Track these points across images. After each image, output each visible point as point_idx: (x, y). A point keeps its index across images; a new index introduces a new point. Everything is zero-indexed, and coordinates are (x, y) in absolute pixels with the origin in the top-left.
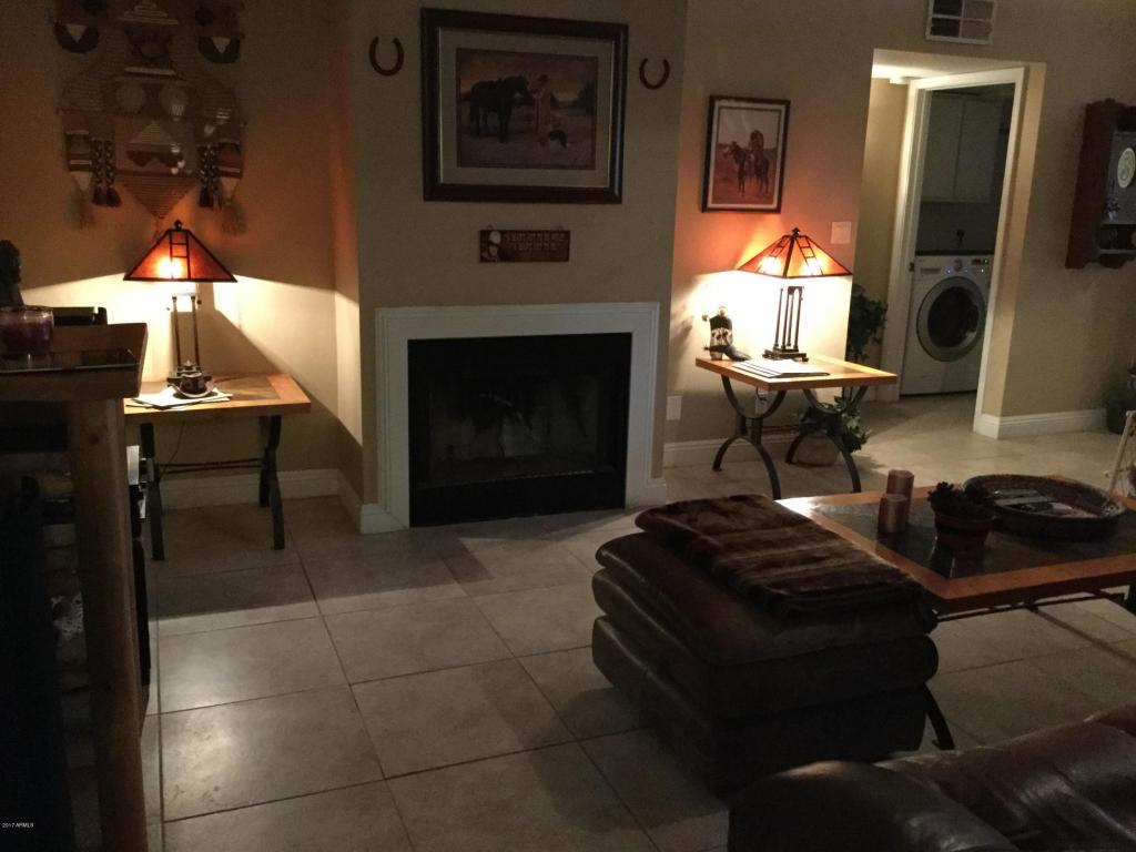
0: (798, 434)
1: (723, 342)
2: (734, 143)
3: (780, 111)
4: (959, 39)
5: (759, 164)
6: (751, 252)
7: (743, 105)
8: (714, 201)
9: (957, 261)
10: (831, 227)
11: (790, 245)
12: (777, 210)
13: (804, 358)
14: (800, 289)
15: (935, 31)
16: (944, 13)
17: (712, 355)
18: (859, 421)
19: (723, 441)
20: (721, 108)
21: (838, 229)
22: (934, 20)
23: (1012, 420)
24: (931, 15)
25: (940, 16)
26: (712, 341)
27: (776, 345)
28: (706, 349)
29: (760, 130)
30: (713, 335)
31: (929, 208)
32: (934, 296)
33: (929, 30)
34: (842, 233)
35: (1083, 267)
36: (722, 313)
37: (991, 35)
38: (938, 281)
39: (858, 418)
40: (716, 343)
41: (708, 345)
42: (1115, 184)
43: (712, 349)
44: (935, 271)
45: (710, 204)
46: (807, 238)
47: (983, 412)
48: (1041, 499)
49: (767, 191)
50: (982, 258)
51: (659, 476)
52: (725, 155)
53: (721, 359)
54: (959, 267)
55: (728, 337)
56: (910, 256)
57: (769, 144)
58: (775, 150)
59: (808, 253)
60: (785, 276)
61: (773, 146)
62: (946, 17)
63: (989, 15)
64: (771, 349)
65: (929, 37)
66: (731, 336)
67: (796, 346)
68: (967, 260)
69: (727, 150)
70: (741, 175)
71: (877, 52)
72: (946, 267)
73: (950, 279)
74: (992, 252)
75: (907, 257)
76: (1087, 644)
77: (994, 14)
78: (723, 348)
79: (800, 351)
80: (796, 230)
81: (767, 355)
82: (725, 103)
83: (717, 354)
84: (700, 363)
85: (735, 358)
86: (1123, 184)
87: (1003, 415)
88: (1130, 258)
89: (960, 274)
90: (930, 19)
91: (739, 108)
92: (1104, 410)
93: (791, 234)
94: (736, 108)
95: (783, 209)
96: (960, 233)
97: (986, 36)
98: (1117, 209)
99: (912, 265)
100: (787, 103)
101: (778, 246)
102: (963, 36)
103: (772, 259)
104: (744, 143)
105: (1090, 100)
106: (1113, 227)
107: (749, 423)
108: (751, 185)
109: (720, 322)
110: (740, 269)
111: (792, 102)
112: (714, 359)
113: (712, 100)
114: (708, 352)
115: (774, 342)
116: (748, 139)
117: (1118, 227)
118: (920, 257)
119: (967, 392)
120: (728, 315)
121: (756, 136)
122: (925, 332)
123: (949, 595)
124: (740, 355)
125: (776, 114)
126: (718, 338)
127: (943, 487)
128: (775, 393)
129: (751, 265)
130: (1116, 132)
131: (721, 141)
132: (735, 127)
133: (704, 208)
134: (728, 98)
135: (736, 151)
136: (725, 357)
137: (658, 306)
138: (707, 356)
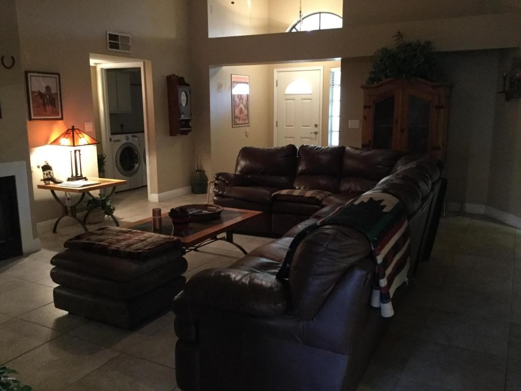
0: (87, 212)
1: (49, 177)
2: (39, 91)
3: (56, 77)
4: (120, 51)
5: (51, 99)
6: (54, 137)
7: (41, 75)
8: (34, 116)
9: (126, 136)
10: (84, 124)
11: (72, 133)
12: (62, 119)
13: (86, 179)
14: (79, 151)
15: (111, 47)
16: (113, 40)
17: (45, 183)
18: (110, 202)
19: (57, 219)
20: (31, 76)
21: (88, 125)
22: (110, 43)
23: (162, 194)
24: (108, 41)
25: (112, 41)
26: (44, 176)
27: (72, 175)
28: (42, 180)
29: (50, 85)
30: (44, 174)
31: (113, 116)
32: (120, 151)
33: (108, 47)
34: (89, 127)
35: (175, 135)
36: (47, 164)
37: (131, 49)
38: (120, 145)
39: (110, 201)
40: (46, 177)
41: (42, 178)
42: (181, 105)
43: (45, 180)
44: (119, 141)
45: (33, 117)
46: (78, 129)
47: (151, 193)
48: (199, 210)
49: (56, 111)
50: (135, 134)
51: (36, 238)
52: (36, 96)
53: (49, 184)
54: (128, 139)
55: (51, 174)
56: (109, 136)
57: (54, 91)
58: (57, 94)
59: (81, 136)
60: (74, 146)
61: (56, 92)
62: (114, 42)
63: (129, 42)
64: (70, 177)
65: (109, 49)
66: (53, 173)
67: (81, 174)
68: (130, 136)
69: (36, 94)
70: (44, 104)
71: (90, 54)
72: (123, 139)
73: (124, 144)
74: (143, 132)
75: (108, 136)
76: (217, 256)
77: (131, 41)
78: (49, 179)
79: (84, 177)
80: (73, 127)
81: (69, 180)
82: (32, 74)
83: (47, 182)
84: (40, 187)
85: (56, 182)
86: (184, 105)
87: (159, 193)
88: (190, 131)
89: (128, 141)
90: (108, 43)
91: (39, 76)
92: (190, 186)
93: (71, 128)
94: (37, 76)
95: (64, 118)
96: (122, 126)
97: (129, 50)
98: (184, 114)
99: (111, 139)
100: (59, 75)
101: (67, 133)
102: (122, 49)
103: (65, 139)
104: (43, 91)
105: (168, 75)
106: (183, 120)
107: (69, 209)
108: (49, 108)
109: (46, 168)
110: (51, 144)
111: (61, 74)
112: (46, 184)
113: (26, 73)
114: (43, 182)
115: (71, 174)
116: (45, 89)
117: (185, 120)
118: (113, 136)
119: (143, 187)
120: (50, 164)
121: (48, 88)
122: (119, 166)
123: (188, 241)
124: (58, 181)
125: (55, 79)
126: (47, 175)
127: (172, 210)
128: (81, 193)
129: (56, 142)
130: (179, 86)
131: (33, 90)
132: (38, 84)
133: (30, 119)
134: (34, 72)
135: (40, 94)
136: (51, 182)
137: (25, 162)
138: (43, 183)
